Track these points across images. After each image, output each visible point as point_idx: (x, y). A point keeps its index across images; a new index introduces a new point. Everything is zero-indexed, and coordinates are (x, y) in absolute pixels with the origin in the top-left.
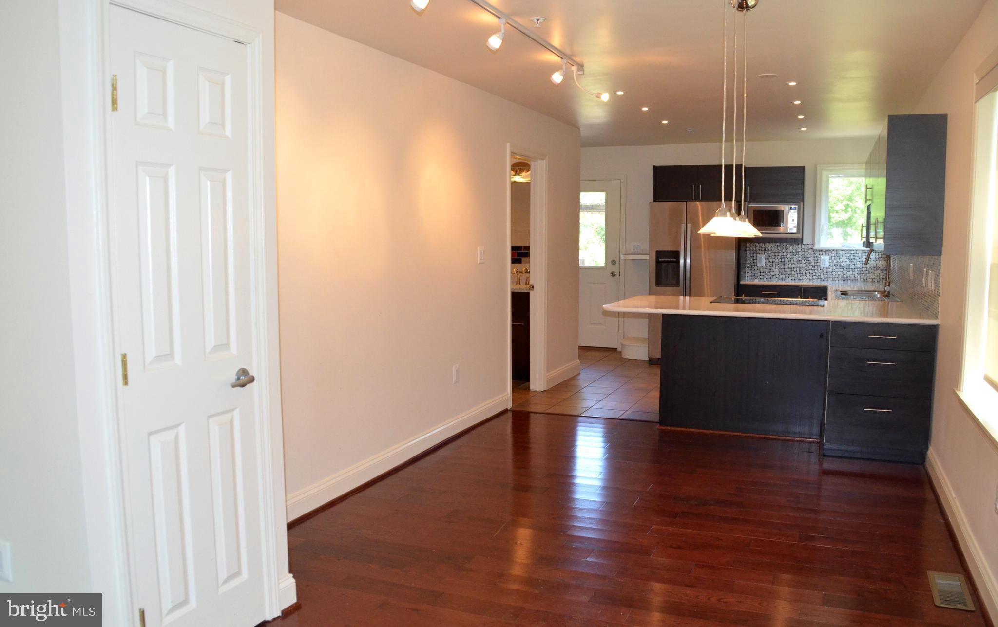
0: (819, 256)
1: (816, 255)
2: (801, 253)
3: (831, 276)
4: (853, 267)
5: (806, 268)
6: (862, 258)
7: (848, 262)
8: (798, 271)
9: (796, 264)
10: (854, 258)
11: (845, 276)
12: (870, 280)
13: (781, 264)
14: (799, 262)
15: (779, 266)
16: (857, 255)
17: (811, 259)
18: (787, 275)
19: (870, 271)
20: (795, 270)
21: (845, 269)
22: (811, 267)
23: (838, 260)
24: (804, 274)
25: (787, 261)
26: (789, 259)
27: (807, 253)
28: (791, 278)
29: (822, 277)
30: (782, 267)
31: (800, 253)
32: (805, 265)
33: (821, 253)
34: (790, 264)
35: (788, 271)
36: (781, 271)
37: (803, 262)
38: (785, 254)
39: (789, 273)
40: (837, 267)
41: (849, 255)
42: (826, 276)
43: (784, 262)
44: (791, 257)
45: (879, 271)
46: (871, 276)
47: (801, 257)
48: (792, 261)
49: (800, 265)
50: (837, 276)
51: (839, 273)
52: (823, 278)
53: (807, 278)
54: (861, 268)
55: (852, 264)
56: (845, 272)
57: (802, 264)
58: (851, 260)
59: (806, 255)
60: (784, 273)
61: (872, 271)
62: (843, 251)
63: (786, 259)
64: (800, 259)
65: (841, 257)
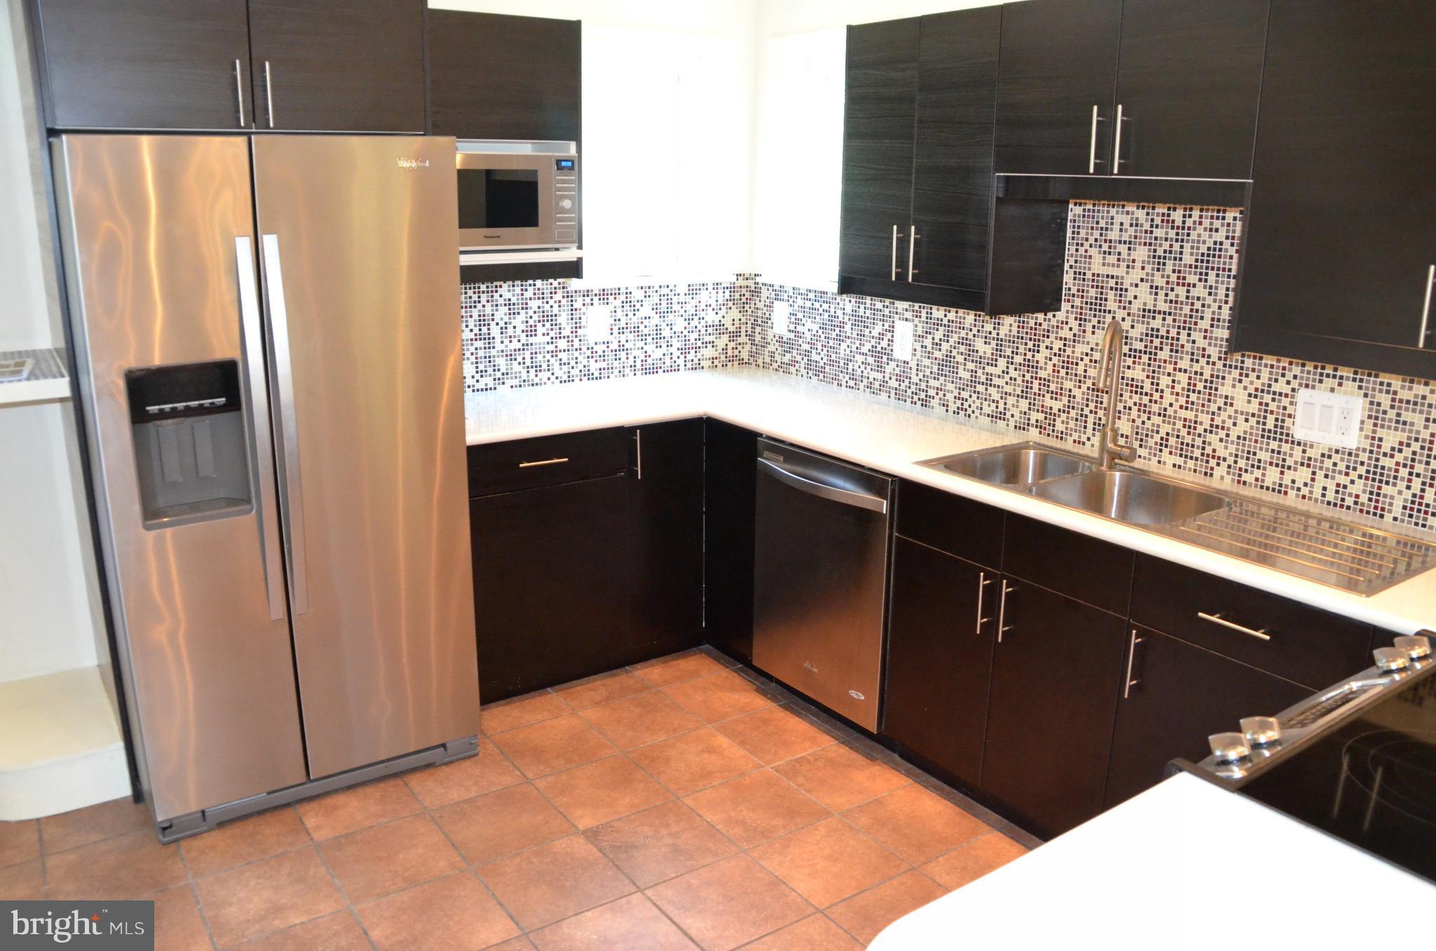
0: (584, 309)
1: (576, 305)
2: (534, 304)
3: (616, 364)
4: (666, 333)
5: (551, 347)
6: (688, 307)
7: (656, 319)
8: (528, 363)
9: (524, 339)
10: (670, 310)
11: (650, 361)
12: (705, 364)
13: (480, 344)
14: (531, 331)
15: (472, 349)
16: (675, 300)
17: (563, 319)
18: (499, 375)
19: (707, 339)
20: (520, 359)
21: (649, 339)
22: (562, 344)
23: (631, 314)
24: (545, 366)
25: (495, 331)
26: (502, 324)
27: (551, 302)
28: (509, 383)
29: (594, 367)
30: (481, 353)
31: (531, 303)
32: (548, 339)
33: (588, 300)
34: (506, 341)
35: (501, 362)
36: (481, 367)
37: (540, 330)
38: (488, 310)
39: (503, 370)
40: (631, 336)
41: (656, 300)
42: (604, 365)
43: (489, 339)
44: (506, 319)
45: (725, 338)
46: (709, 352)
47: (536, 317)
48: (510, 331)
49: (531, 340)
50: (631, 362)
51: (636, 353)
52: (597, 374)
53: (553, 378)
54: (685, 332)
55: (664, 326)
56: (650, 348)
57: (539, 339)
58: (663, 315)
59: (547, 307)
60: (490, 370)
61: (711, 338)
62: (642, 288)
63: (493, 324)
64: (531, 322)
65: (638, 306)
